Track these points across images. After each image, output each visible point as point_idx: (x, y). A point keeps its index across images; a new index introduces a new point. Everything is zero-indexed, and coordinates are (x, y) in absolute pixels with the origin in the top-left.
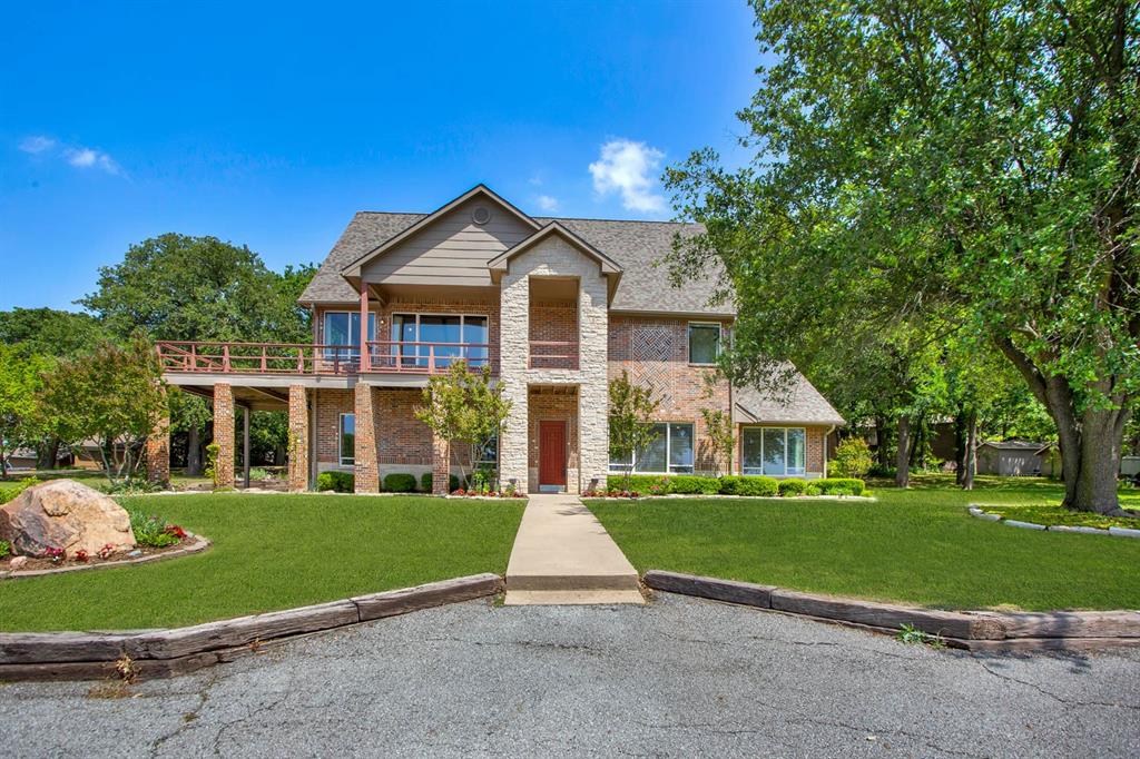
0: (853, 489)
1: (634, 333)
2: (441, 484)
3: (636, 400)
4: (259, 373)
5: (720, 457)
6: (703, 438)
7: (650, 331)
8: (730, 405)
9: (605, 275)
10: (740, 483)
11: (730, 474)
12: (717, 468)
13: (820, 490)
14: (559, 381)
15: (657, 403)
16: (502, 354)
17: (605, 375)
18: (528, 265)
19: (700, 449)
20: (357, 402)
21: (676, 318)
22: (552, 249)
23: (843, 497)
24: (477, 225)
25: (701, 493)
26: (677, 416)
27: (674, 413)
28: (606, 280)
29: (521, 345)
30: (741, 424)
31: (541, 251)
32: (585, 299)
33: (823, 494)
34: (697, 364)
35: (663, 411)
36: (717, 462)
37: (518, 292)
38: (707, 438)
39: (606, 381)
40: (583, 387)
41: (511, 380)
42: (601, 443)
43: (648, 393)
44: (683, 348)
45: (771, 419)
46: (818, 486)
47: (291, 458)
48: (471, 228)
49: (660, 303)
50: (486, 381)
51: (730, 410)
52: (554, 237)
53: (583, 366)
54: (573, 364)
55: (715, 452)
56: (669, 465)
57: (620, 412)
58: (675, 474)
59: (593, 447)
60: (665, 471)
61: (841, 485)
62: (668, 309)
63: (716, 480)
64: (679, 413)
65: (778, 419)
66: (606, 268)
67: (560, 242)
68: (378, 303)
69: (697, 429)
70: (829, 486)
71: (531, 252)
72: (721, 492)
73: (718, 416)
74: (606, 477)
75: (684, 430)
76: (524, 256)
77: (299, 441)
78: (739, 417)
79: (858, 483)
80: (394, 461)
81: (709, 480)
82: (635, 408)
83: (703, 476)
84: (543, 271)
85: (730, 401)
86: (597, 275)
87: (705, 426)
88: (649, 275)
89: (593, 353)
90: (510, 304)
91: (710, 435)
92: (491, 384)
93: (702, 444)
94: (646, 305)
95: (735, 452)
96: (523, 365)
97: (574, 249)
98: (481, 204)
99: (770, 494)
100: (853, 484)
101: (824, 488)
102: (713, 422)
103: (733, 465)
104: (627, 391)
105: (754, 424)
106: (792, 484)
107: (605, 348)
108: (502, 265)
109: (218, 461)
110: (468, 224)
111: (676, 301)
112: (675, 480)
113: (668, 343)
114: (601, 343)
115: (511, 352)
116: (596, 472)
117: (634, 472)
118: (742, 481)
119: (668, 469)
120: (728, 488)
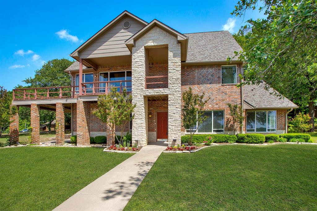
0: (304, 139)
1: (197, 73)
2: (110, 142)
3: (195, 100)
4: (46, 99)
5: (237, 125)
6: (228, 116)
7: (204, 71)
8: (241, 102)
9: (179, 42)
10: (246, 137)
11: (241, 133)
12: (235, 130)
13: (286, 139)
14: (158, 94)
15: (206, 102)
16: (132, 83)
17: (180, 90)
18: (144, 42)
19: (227, 122)
20: (77, 108)
21: (215, 65)
22: (155, 33)
23: (300, 143)
24: (125, 29)
25: (227, 142)
26: (216, 107)
27: (215, 106)
28: (180, 44)
29: (140, 78)
30: (246, 110)
31: (149, 35)
32: (170, 54)
33: (288, 141)
34: (226, 84)
35: (210, 106)
36: (235, 127)
37: (140, 54)
38: (230, 117)
39: (180, 92)
40: (169, 96)
41: (137, 95)
42: (178, 122)
43: (202, 97)
44: (219, 77)
45: (260, 107)
46: (284, 137)
47: (57, 131)
48: (123, 31)
49: (208, 58)
50: (125, 96)
51: (241, 104)
52: (155, 28)
53: (170, 86)
54: (165, 86)
55: (234, 123)
56: (213, 129)
57: (188, 107)
58: (216, 133)
59: (174, 124)
60: (211, 132)
61: (297, 137)
62: (212, 60)
63: (235, 136)
64: (217, 106)
65: (264, 107)
66: (180, 38)
67: (158, 30)
68: (92, 68)
69: (225, 113)
70: (292, 137)
71: (145, 36)
72: (237, 142)
73: (236, 107)
74: (180, 138)
75: (219, 114)
76: (142, 38)
77: (59, 125)
78: (245, 107)
79: (307, 136)
80: (100, 131)
81: (231, 136)
82: (195, 104)
83: (228, 134)
84: (151, 44)
85: (241, 100)
86: (176, 43)
87: (229, 112)
88: (204, 49)
89: (174, 80)
90: (136, 60)
91: (232, 115)
92: (128, 97)
93: (228, 120)
94: (202, 60)
95: (244, 123)
96: (141, 87)
97: (165, 32)
98: (126, 20)
99: (261, 142)
100: (304, 136)
101: (289, 139)
102: (233, 109)
103: (243, 128)
104: (191, 96)
105: (253, 110)
106: (272, 137)
107: (180, 77)
108: (131, 42)
109: (32, 133)
110: (121, 29)
111: (216, 57)
112: (215, 137)
113: (212, 76)
114: (178, 75)
115: (136, 82)
116: (175, 136)
117: (197, 133)
118: (247, 136)
119: (212, 131)
120: (240, 140)
